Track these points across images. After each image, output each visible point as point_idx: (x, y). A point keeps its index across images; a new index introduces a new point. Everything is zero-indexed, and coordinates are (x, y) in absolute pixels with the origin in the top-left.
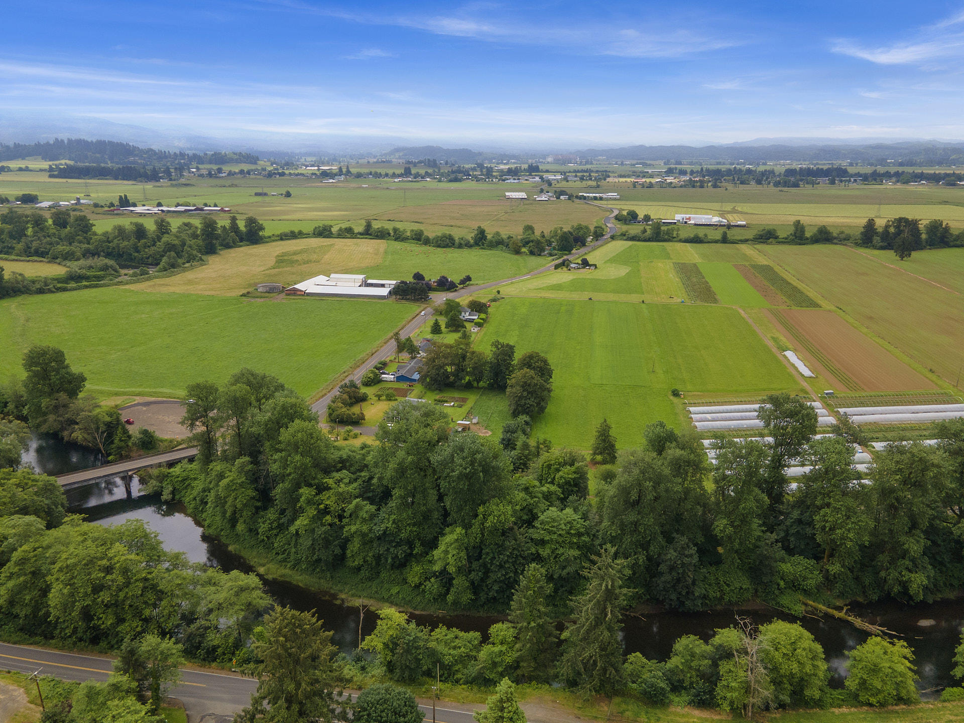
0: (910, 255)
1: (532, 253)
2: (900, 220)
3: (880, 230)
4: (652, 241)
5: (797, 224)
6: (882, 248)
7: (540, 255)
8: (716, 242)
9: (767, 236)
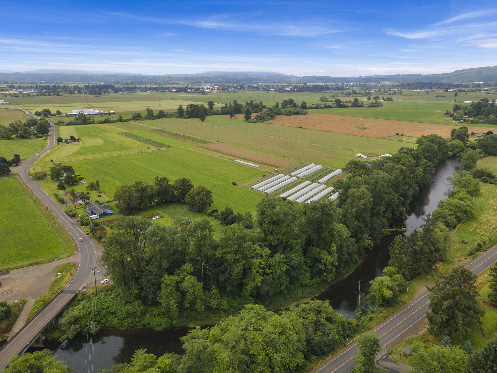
0: (205, 119)
1: (23, 137)
2: (192, 105)
3: (185, 110)
4: (83, 124)
5: (148, 110)
6: (188, 118)
7: (29, 138)
8: (117, 122)
9: (137, 117)
